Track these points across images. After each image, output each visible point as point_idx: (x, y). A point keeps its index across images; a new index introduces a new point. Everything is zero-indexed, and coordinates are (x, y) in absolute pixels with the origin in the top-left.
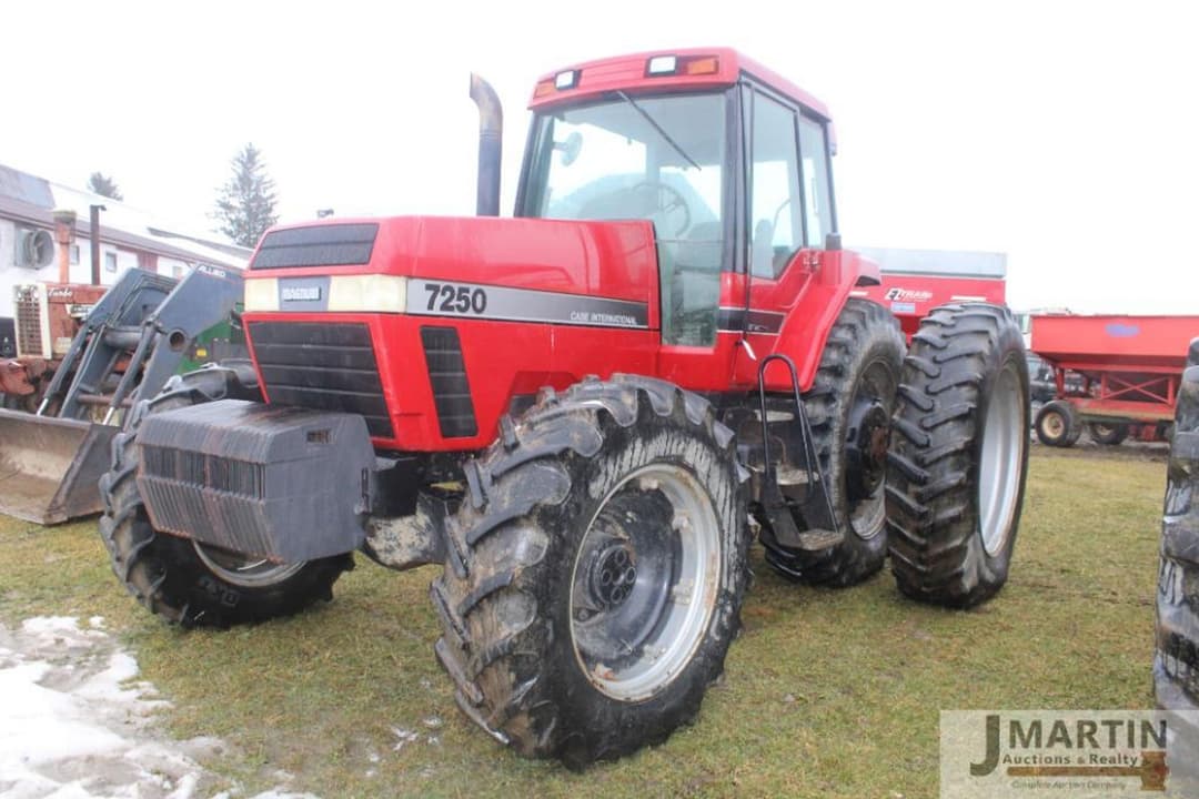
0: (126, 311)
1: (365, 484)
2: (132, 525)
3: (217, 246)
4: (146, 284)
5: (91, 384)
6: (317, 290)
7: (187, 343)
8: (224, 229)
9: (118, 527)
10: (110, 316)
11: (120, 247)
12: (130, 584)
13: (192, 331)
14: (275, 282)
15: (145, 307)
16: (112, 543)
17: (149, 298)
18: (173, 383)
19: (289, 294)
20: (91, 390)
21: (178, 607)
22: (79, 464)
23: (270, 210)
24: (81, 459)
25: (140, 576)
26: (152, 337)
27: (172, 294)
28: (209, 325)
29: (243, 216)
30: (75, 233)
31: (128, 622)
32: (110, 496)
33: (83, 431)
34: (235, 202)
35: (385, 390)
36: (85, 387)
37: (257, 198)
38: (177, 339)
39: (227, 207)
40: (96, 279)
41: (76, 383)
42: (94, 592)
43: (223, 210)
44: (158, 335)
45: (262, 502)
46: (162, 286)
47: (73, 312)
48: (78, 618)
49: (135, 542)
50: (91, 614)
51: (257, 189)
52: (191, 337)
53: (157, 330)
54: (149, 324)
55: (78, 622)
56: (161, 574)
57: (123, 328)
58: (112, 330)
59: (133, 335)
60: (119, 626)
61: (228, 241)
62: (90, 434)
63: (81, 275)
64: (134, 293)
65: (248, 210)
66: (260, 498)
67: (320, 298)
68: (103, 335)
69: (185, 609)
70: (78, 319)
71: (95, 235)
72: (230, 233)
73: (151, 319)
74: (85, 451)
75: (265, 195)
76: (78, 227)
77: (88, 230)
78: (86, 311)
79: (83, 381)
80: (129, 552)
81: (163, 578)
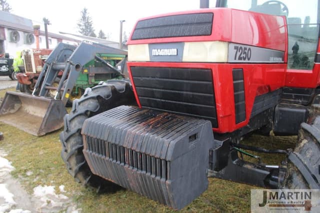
0: (59, 58)
1: (211, 157)
2: (76, 156)
3: (78, 36)
4: (65, 48)
5: (49, 83)
6: (176, 50)
7: (81, 68)
8: (79, 31)
9: (70, 157)
10: (54, 59)
11: (52, 37)
12: (76, 179)
13: (82, 64)
14: (147, 46)
15: (65, 56)
16: (67, 162)
17: (67, 52)
18: (88, 92)
19: (156, 52)
20: (49, 84)
21: (97, 187)
22: (48, 115)
23: (91, 25)
24: (49, 112)
25: (80, 176)
26: (69, 67)
27: (75, 51)
28: (88, 61)
29: (84, 27)
30: (40, 34)
31: (75, 189)
32: (65, 143)
33: (49, 102)
34: (81, 24)
35: (217, 104)
36: (47, 84)
37: (88, 22)
38: (77, 67)
39: (80, 25)
40: (48, 47)
41: (44, 83)
42: (59, 171)
43: (78, 26)
44: (71, 66)
45: (168, 182)
46: (70, 49)
47: (42, 58)
48: (54, 187)
49: (78, 163)
50: (59, 184)
51: (87, 20)
52: (82, 65)
53: (71, 64)
54: (68, 62)
55: (55, 189)
56: (89, 176)
57: (58, 63)
58: (55, 64)
59: (62, 65)
60: (71, 191)
61: (81, 35)
62: (51, 103)
63: (43, 46)
64: (61, 51)
65: (85, 26)
66: (166, 179)
67: (177, 54)
68: (52, 66)
69: (99, 187)
70: (43, 60)
71: (46, 34)
72: (81, 32)
73: (68, 60)
74: (50, 109)
75: (90, 22)
76: (41, 32)
77: (44, 33)
78: (46, 57)
79: (47, 82)
80: (75, 168)
81: (90, 177)
